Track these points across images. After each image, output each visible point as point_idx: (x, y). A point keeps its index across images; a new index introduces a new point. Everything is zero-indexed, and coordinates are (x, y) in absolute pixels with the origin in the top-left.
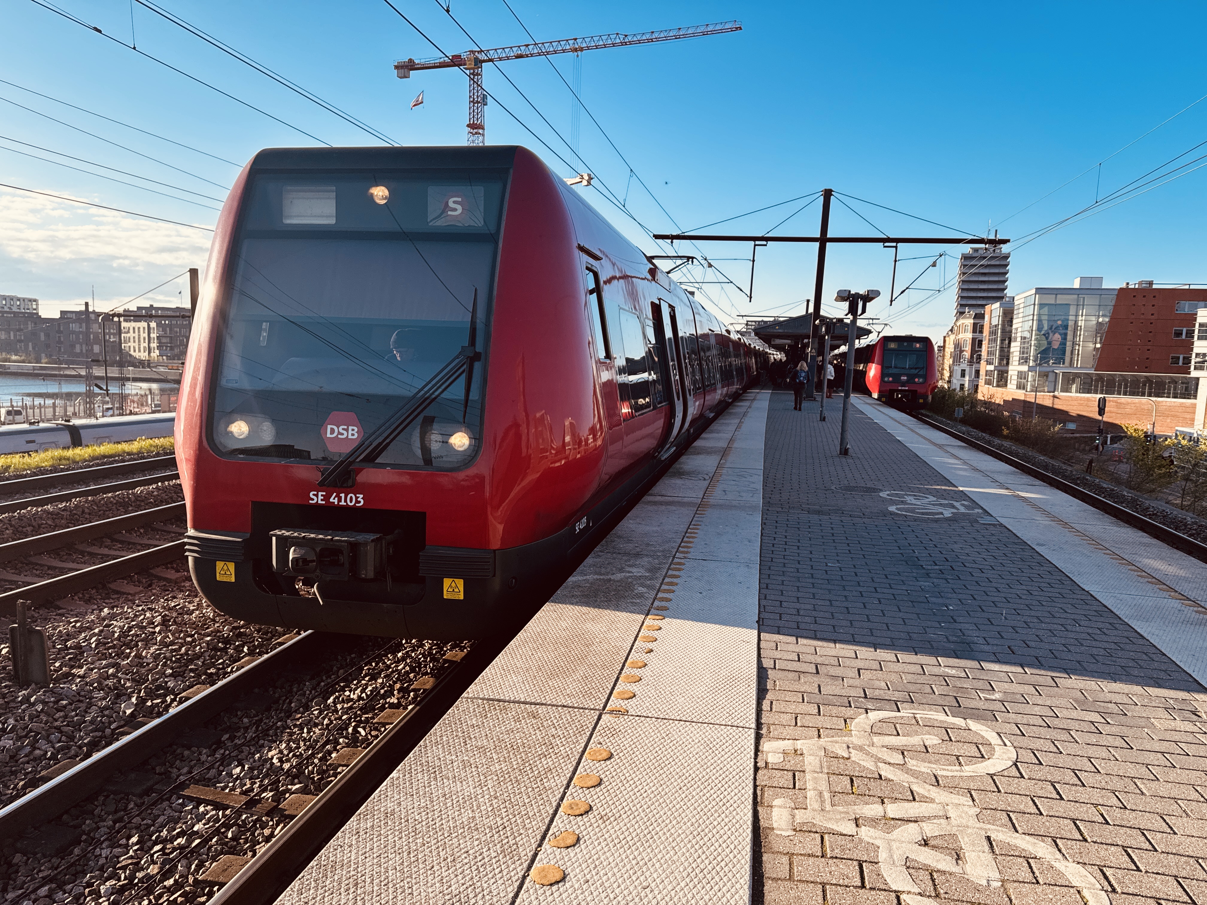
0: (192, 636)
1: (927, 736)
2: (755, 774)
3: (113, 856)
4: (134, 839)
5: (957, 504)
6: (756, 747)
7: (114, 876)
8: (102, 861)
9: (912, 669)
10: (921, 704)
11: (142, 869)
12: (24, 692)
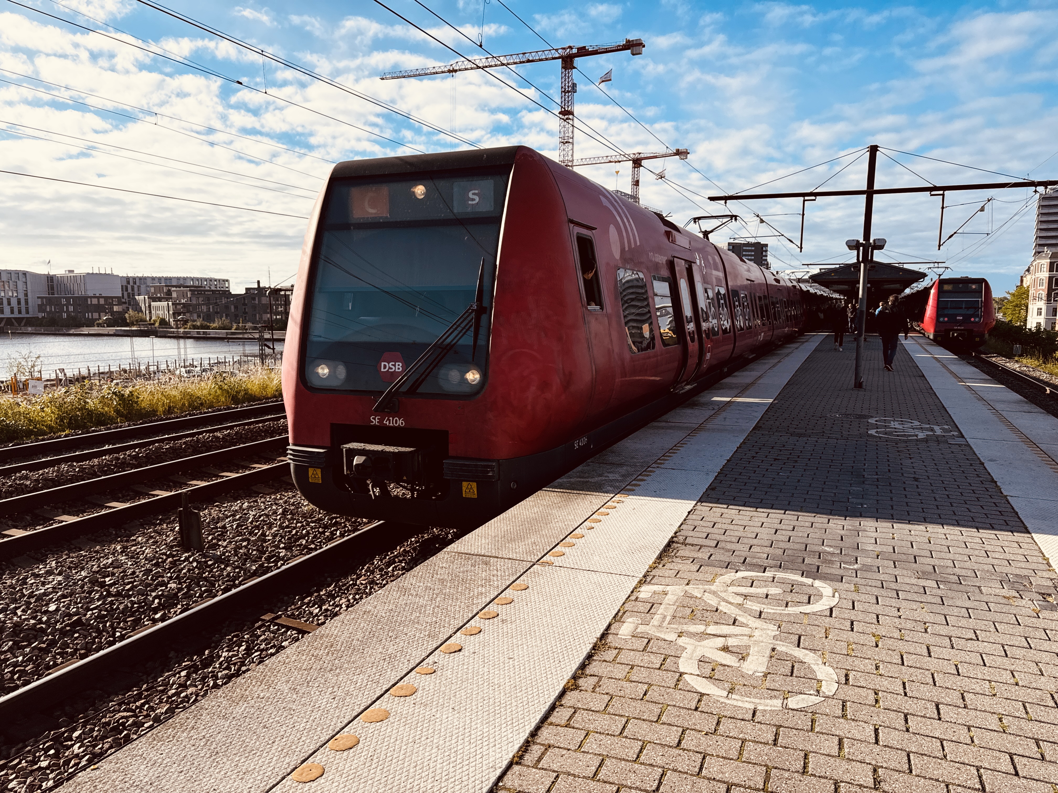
1: (773, 589)
2: (624, 603)
3: (229, 657)
4: (243, 648)
5: (936, 428)
6: (635, 588)
7: (228, 668)
8: (222, 659)
9: (797, 546)
10: (786, 569)
11: (245, 665)
12: (187, 554)
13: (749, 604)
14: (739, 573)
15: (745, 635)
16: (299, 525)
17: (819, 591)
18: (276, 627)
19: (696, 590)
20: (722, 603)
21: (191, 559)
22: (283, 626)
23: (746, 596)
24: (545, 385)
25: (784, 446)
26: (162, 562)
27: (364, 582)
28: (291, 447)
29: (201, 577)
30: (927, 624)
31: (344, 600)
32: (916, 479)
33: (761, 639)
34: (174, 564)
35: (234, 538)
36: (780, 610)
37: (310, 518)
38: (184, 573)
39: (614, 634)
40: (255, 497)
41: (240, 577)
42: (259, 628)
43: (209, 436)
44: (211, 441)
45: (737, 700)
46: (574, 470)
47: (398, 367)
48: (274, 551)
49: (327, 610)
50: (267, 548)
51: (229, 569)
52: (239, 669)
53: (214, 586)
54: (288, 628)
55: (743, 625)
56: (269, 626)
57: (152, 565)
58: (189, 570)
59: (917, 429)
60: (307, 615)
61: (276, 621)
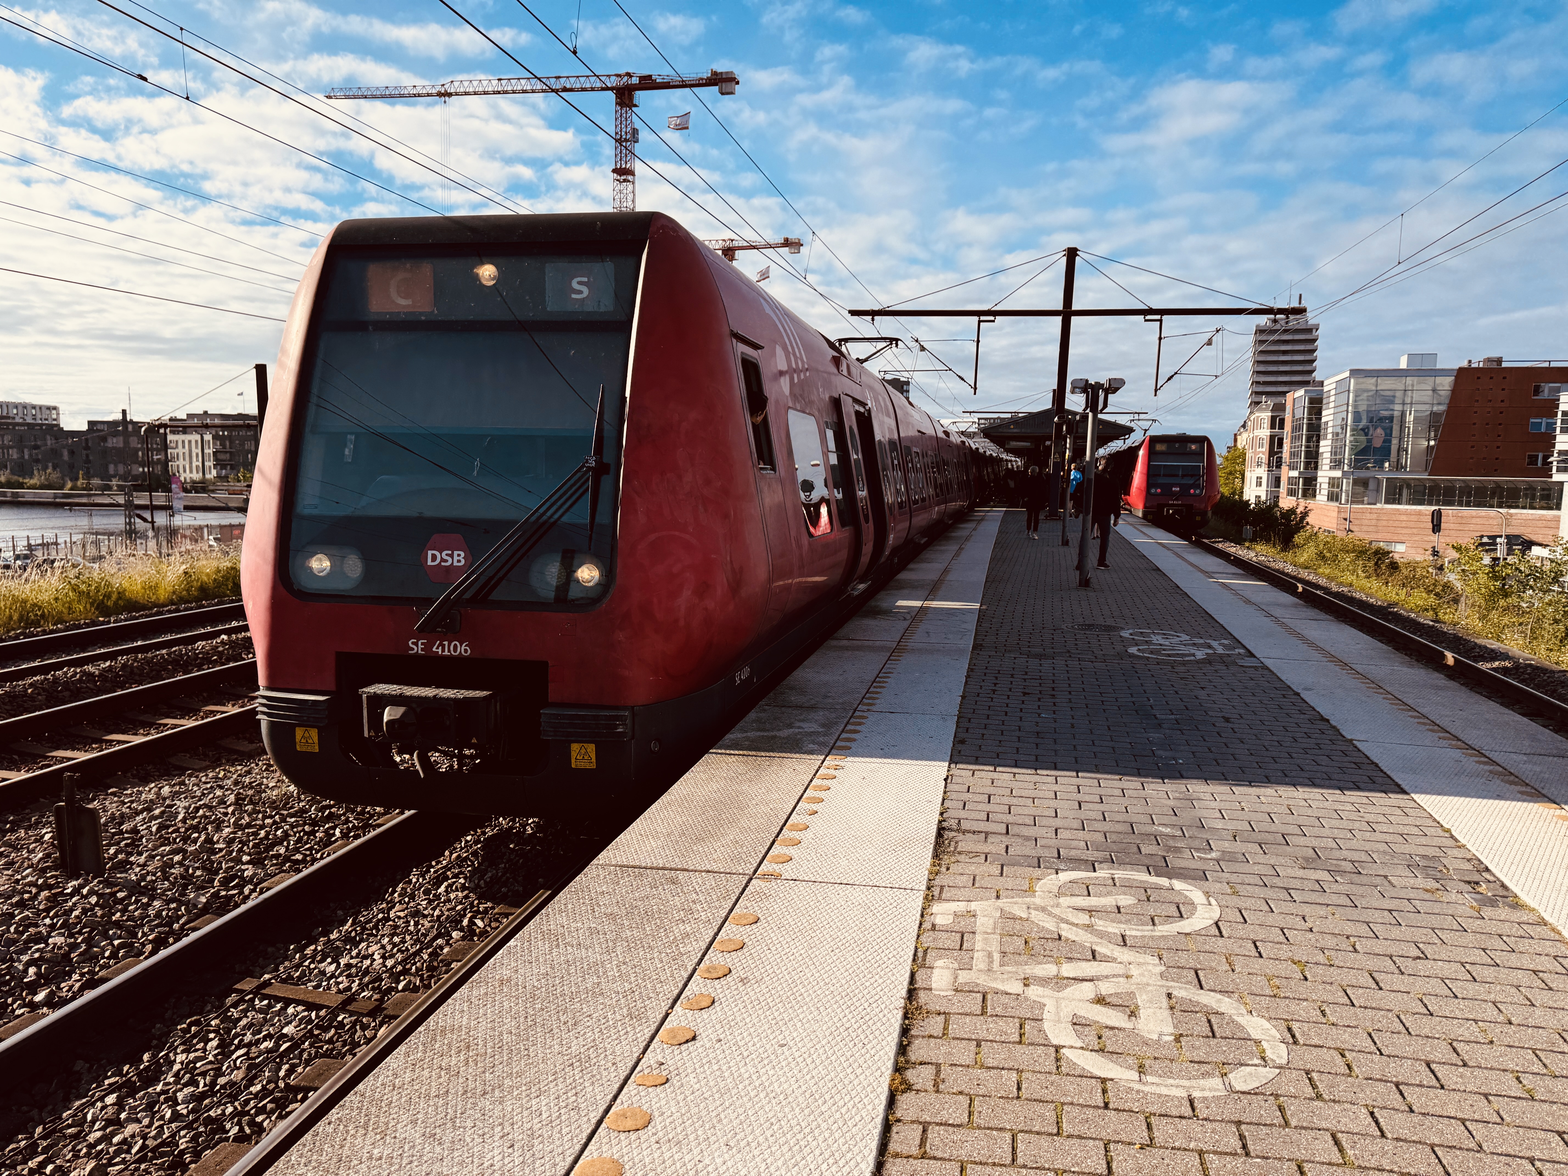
0: (271, 817)
1: (1122, 897)
2: (918, 936)
3: (190, 1062)
4: (215, 1043)
5: (1214, 644)
6: (924, 909)
7: (193, 1082)
8: (177, 1067)
9: (1120, 828)
10: (1122, 864)
11: (223, 1075)
12: (75, 883)
13: (1100, 924)
14: (1061, 875)
15: (1119, 976)
16: (268, 821)
17: (1186, 897)
18: (266, 1002)
19: (1016, 907)
20: (1063, 925)
21: (85, 891)
22: (278, 999)
23: (1090, 912)
24: (703, 589)
25: (1026, 673)
26: (29, 899)
27: (402, 914)
28: (262, 692)
29: (110, 922)
30: (1352, 939)
31: (374, 948)
32: (1227, 720)
33: (1145, 980)
34: (54, 901)
35: (155, 848)
36: (1147, 930)
37: (284, 807)
38: (77, 917)
39: (925, 989)
40: (180, 776)
41: (179, 918)
42: (235, 1005)
43: (76, 673)
44: (80, 680)
45: (1158, 1085)
46: (746, 719)
47: (458, 558)
48: (233, 867)
49: (349, 966)
50: (221, 863)
51: (157, 904)
52: (213, 1083)
53: (135, 935)
54: (288, 1002)
55: (1107, 959)
56: (252, 1000)
57: (12, 905)
58: (85, 911)
59: (1189, 645)
60: (316, 976)
61: (263, 991)
